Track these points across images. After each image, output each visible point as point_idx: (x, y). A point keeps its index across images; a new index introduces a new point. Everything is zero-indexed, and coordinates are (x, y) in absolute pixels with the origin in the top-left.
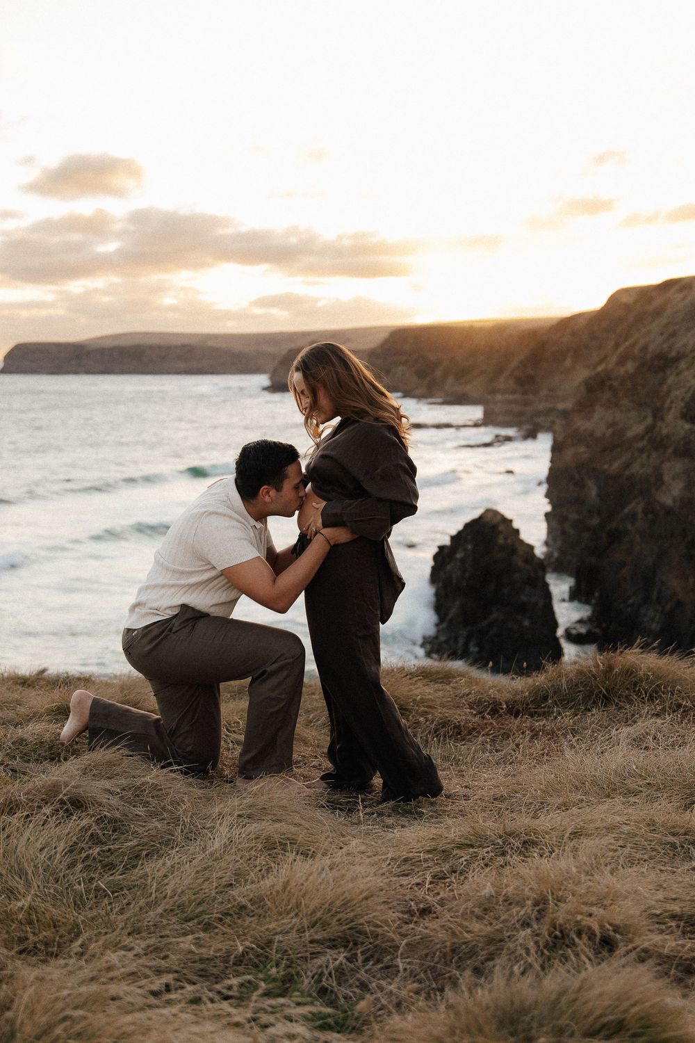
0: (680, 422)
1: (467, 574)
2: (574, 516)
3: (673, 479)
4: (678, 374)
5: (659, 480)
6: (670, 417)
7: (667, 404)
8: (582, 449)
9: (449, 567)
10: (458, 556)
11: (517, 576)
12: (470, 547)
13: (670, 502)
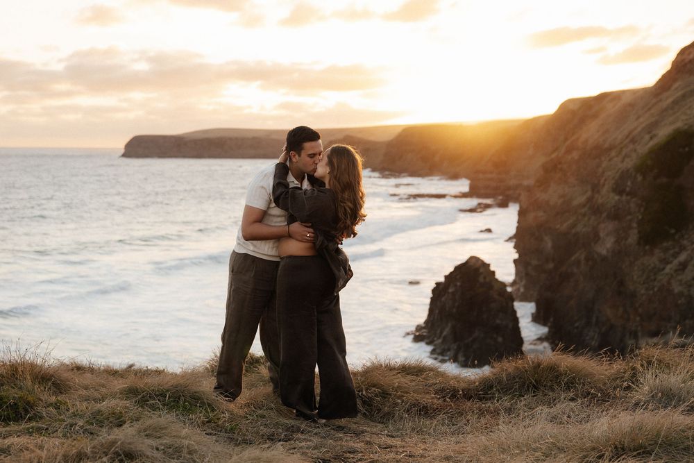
0: (612, 195)
1: (457, 304)
2: (534, 262)
3: (607, 235)
4: (610, 160)
5: (596, 237)
6: (604, 191)
7: (602, 181)
8: (541, 214)
9: (443, 299)
10: (450, 290)
11: (493, 305)
12: (458, 284)
13: (604, 252)
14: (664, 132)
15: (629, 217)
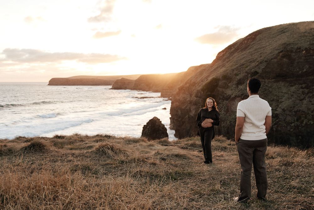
0: (195, 97)
1: (149, 132)
2: (176, 118)
3: (193, 110)
4: (195, 87)
5: (190, 110)
6: (193, 96)
7: (192, 94)
8: (177, 103)
9: (146, 130)
10: (148, 127)
11: (160, 132)
12: (150, 125)
13: (192, 115)
14: (210, 79)
15: (199, 104)
